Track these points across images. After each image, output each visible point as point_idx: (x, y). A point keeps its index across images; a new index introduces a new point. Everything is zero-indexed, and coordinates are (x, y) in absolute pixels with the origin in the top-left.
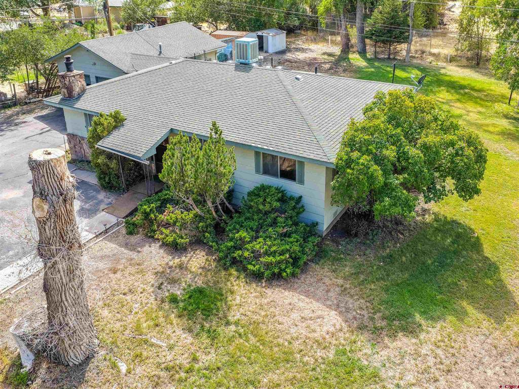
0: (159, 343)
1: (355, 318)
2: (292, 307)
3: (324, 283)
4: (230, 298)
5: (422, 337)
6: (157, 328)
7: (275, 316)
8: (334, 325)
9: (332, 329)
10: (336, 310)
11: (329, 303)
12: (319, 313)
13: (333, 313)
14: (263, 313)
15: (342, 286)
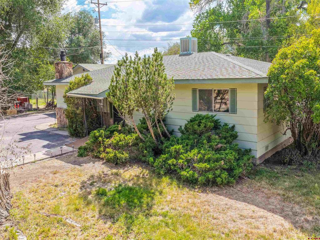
0: (73, 223)
1: (307, 221)
7: (208, 212)
14: (195, 209)
15: (284, 195)
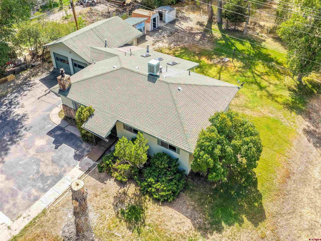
0: (118, 235)
1: (197, 223)
2: (172, 217)
3: (186, 204)
4: (146, 212)
5: (223, 234)
6: (117, 227)
7: (165, 222)
8: (189, 227)
9: (188, 229)
10: (190, 219)
11: (187, 215)
12: (183, 220)
13: (189, 220)
14: (160, 220)
15: (194, 206)
